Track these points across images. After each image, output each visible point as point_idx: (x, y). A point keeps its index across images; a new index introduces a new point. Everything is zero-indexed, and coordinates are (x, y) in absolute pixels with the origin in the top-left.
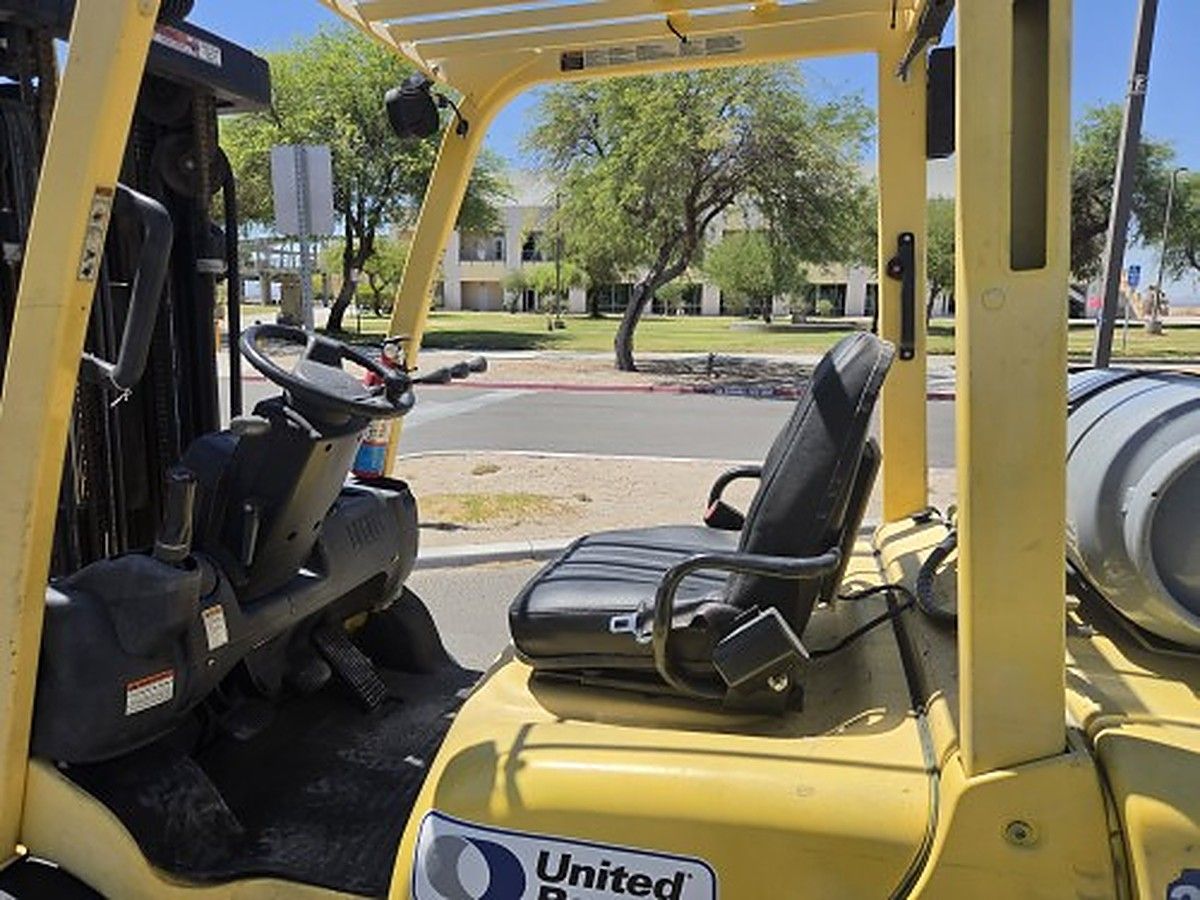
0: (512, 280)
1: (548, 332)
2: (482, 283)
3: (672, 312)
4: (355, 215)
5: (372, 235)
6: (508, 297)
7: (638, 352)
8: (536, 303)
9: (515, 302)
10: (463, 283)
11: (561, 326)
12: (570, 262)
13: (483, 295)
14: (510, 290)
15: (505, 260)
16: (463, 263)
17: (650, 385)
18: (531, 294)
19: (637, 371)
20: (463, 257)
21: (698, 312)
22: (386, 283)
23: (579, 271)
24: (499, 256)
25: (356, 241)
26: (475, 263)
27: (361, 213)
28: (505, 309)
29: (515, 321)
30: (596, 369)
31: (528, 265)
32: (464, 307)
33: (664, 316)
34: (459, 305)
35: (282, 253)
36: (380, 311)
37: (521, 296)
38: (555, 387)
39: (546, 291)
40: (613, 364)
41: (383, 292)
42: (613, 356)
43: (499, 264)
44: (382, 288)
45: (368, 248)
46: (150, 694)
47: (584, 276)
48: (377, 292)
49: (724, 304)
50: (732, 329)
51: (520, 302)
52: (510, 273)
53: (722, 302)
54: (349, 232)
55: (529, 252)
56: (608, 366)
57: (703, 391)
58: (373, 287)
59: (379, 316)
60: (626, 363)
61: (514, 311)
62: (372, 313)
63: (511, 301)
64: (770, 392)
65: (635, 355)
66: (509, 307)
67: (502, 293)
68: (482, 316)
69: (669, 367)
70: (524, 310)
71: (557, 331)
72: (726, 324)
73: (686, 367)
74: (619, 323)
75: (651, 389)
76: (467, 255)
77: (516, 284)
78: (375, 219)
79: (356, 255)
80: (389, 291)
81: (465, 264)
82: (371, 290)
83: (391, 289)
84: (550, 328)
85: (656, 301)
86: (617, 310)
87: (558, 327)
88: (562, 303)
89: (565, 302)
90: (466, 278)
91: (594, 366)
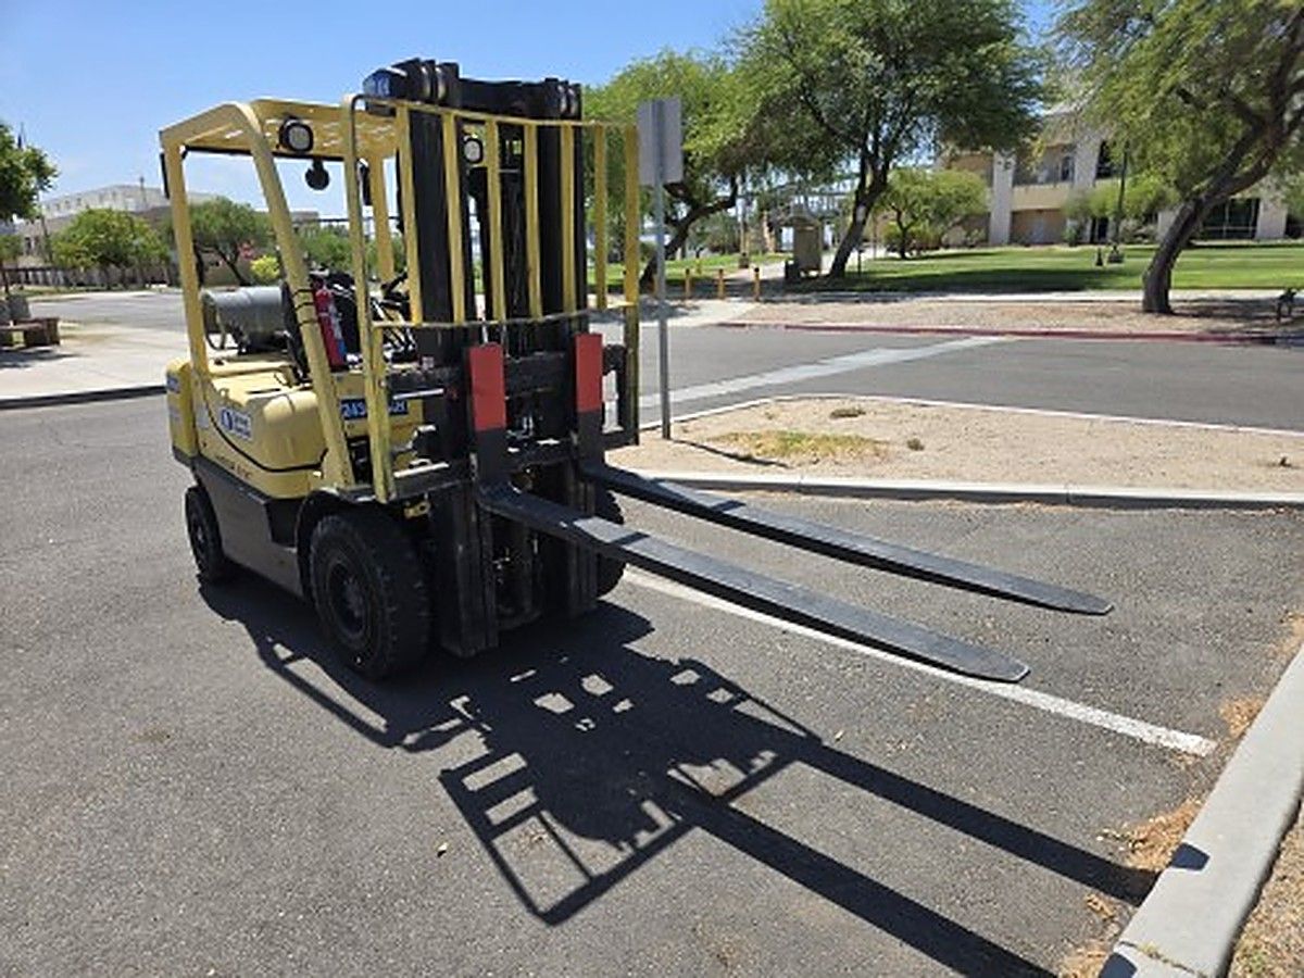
1: (1096, 268)
2: (1040, 211)
4: (870, 149)
5: (886, 168)
6: (1071, 225)
7: (1180, 289)
8: (1109, 231)
9: (1079, 232)
10: (1014, 214)
11: (1117, 259)
13: (1038, 227)
14: (1074, 217)
15: (1073, 179)
16: (1017, 189)
18: (1105, 221)
19: (1173, 315)
20: (1017, 182)
22: (916, 220)
23: (1165, 188)
24: (1065, 176)
25: (869, 176)
26: (1032, 187)
27: (876, 144)
28: (1065, 242)
29: (1072, 255)
30: (1122, 312)
31: (1105, 183)
32: (1014, 239)
33: (1300, 241)
34: (1007, 239)
36: (907, 253)
37: (1089, 224)
38: (1047, 334)
39: (1120, 215)
40: (1141, 305)
41: (913, 229)
42: (1140, 296)
43: (1064, 186)
44: (909, 226)
45: (881, 183)
48: (904, 230)
51: (1088, 233)
52: (1080, 196)
54: (863, 167)
55: (1104, 168)
58: (900, 224)
59: (904, 258)
60: (1157, 304)
61: (1075, 242)
62: (897, 255)
63: (1074, 232)
65: (1174, 295)
66: (1070, 239)
67: (1063, 222)
68: (1035, 250)
70: (1092, 242)
71: (1109, 266)
76: (1022, 178)
77: (1082, 211)
78: (892, 147)
79: (867, 192)
80: (921, 228)
81: (1019, 190)
82: (898, 230)
83: (922, 227)
84: (1100, 263)
85: (1290, 221)
86: (1231, 235)
87: (1111, 260)
88: (1143, 231)
89: (1151, 227)
90: (1018, 207)
91: (1120, 310)
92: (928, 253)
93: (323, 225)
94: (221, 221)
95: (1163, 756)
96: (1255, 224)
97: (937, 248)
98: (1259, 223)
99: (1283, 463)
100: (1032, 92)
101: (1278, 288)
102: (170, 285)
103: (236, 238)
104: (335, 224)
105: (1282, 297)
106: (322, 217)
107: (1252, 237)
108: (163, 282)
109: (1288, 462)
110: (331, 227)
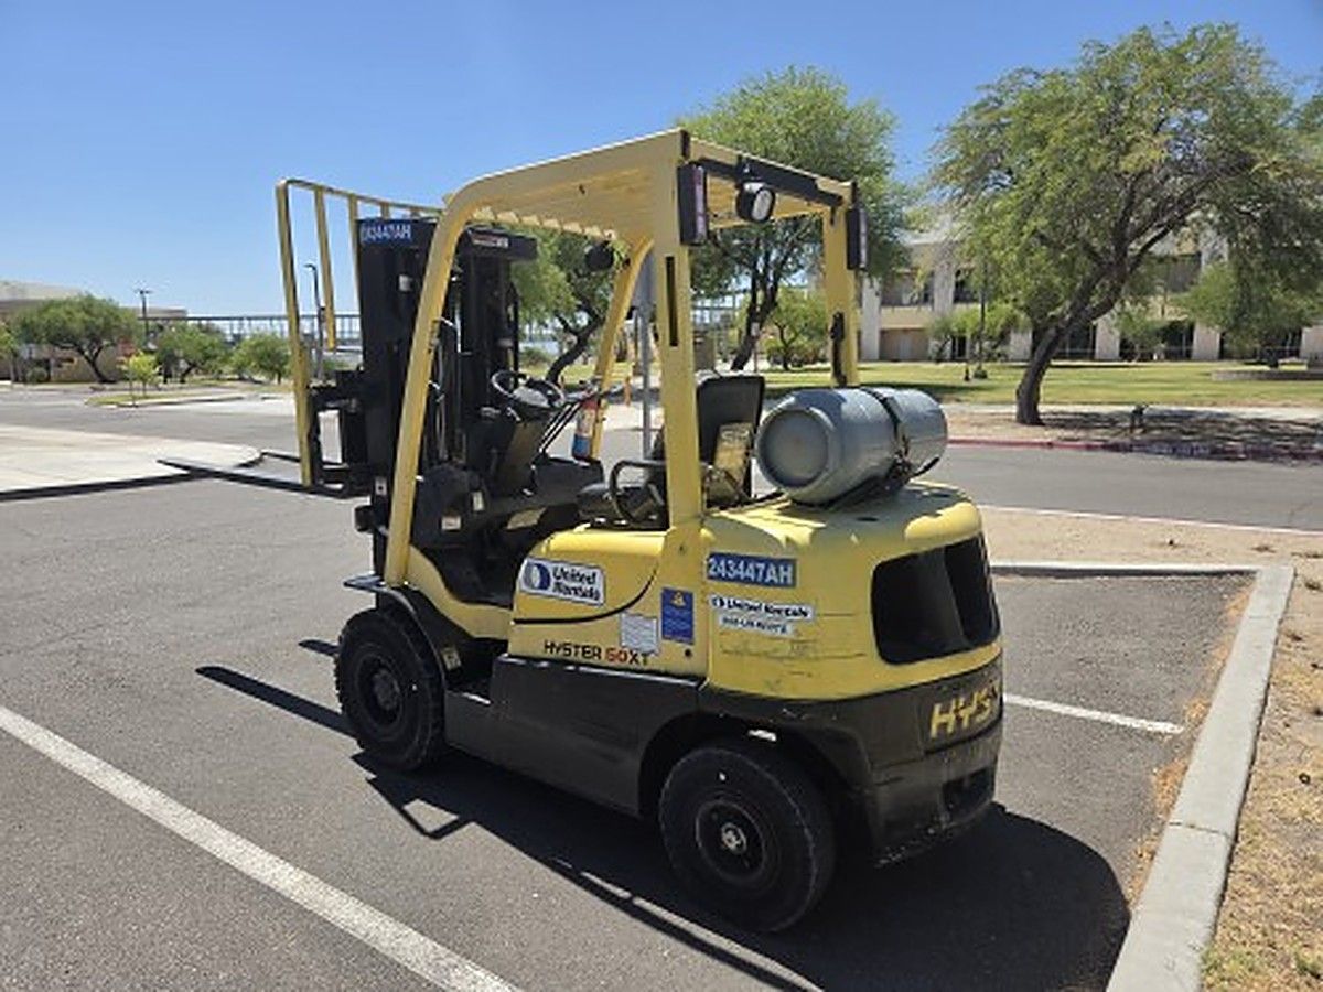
0: (936, 327)
1: (965, 384)
2: (905, 331)
3: (1147, 357)
4: (761, 271)
5: (775, 289)
6: (934, 344)
7: (1046, 403)
8: (968, 350)
9: (941, 350)
10: (883, 332)
11: (983, 376)
12: (1007, 302)
13: (905, 344)
14: (936, 336)
15: (933, 301)
16: (883, 310)
17: (1049, 440)
18: (963, 340)
19: (1043, 425)
20: (884, 303)
21: (1188, 356)
22: (797, 335)
23: (1016, 312)
24: (926, 300)
25: (760, 294)
26: (896, 309)
27: (767, 267)
28: (929, 359)
29: (938, 371)
30: (994, 423)
31: (961, 307)
32: (883, 357)
33: (1133, 363)
34: (877, 357)
35: (703, 308)
36: (790, 366)
37: (950, 343)
39: (977, 337)
40: (1014, 417)
41: (794, 344)
42: (1014, 409)
43: (926, 309)
44: (793, 340)
45: (771, 301)
46: (452, 523)
47: (1023, 316)
48: (786, 345)
49: (1226, 346)
50: (1214, 377)
51: (948, 348)
52: (939, 318)
53: (1222, 342)
54: (754, 284)
55: (961, 294)
56: (1009, 420)
57: (1115, 448)
58: (782, 339)
59: (787, 369)
60: (1029, 415)
61: (939, 360)
62: (780, 367)
63: (936, 349)
64: (1208, 451)
65: (1042, 408)
66: (934, 356)
67: (927, 341)
68: (903, 368)
69: (1086, 422)
70: (953, 359)
71: (975, 382)
72: (1208, 370)
73: (1111, 421)
74: (1022, 372)
75: (1050, 445)
76: (889, 300)
77: (944, 330)
78: (780, 270)
79: (758, 309)
80: (800, 342)
81: (887, 311)
82: (781, 344)
83: (802, 341)
84: (967, 379)
85: (1124, 344)
86: (1073, 356)
87: (976, 376)
88: (998, 350)
89: (1005, 348)
90: (887, 326)
91: (995, 420)
92: (808, 366)
93: (190, 322)
94: (80, 315)
95: (1151, 736)
96: (1094, 347)
97: (813, 362)
98: (1097, 345)
99: (1171, 543)
100: (902, 223)
101: (1128, 404)
102: (17, 381)
103: (98, 333)
104: (204, 322)
105: (1135, 412)
106: (190, 315)
107: (1092, 359)
108: (8, 379)
109: (1176, 542)
110: (200, 326)
